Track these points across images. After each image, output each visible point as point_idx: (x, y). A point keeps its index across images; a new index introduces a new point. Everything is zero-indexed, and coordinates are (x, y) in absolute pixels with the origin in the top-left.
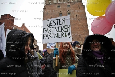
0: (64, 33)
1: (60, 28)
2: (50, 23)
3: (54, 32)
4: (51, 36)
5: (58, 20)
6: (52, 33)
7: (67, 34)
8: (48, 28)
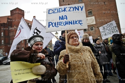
0: (114, 31)
1: (111, 29)
2: (104, 28)
3: (108, 32)
4: (107, 34)
5: (108, 25)
6: (107, 33)
7: (116, 31)
8: (104, 30)
